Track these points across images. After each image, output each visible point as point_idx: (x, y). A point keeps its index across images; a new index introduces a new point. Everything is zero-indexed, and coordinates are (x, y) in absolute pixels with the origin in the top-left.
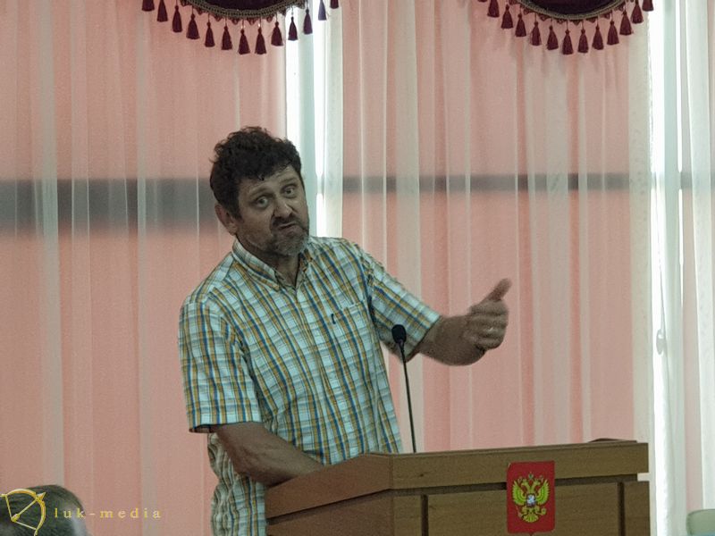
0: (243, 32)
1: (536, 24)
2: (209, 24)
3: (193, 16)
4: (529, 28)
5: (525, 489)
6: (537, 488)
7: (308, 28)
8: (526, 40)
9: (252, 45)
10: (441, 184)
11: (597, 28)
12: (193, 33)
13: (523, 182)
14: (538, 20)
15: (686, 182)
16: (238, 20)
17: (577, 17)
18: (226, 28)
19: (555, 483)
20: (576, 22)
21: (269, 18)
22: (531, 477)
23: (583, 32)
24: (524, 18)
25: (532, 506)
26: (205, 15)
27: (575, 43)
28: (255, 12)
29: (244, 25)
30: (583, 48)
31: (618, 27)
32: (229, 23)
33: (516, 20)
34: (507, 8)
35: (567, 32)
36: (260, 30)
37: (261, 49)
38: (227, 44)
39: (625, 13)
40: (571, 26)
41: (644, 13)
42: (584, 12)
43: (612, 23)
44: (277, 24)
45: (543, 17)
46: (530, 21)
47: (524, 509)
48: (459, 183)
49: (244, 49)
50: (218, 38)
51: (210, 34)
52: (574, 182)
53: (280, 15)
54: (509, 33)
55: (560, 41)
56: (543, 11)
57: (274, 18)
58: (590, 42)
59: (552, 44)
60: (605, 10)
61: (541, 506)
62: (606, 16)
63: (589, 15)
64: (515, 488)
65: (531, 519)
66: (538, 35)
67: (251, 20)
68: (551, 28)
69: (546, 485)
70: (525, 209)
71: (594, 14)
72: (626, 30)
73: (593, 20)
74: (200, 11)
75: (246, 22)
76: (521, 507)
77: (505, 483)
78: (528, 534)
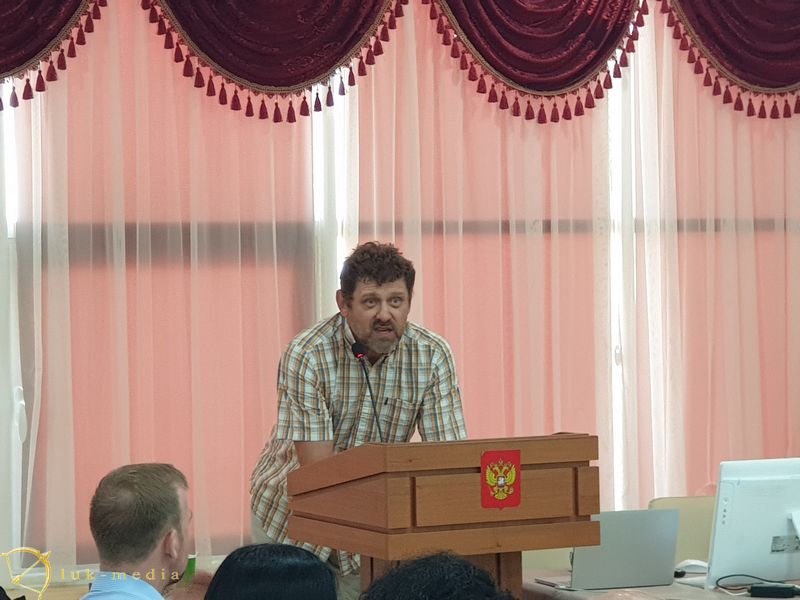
0: (276, 104)
1: (517, 99)
2: (249, 98)
3: (236, 92)
4: (511, 102)
5: (496, 473)
6: (506, 472)
7: (330, 102)
8: (508, 112)
9: (284, 114)
10: (439, 228)
11: (567, 102)
12: (236, 106)
13: (506, 226)
14: (518, 95)
15: (639, 227)
16: (273, 95)
17: (550, 93)
18: (263, 101)
19: (520, 468)
20: (549, 97)
21: (299, 93)
23: (555, 105)
24: (507, 94)
25: (502, 486)
26: (245, 90)
27: (548, 115)
28: (287, 88)
29: (278, 99)
30: (555, 119)
31: (583, 101)
32: (266, 97)
33: (500, 96)
34: (493, 86)
35: (542, 106)
36: (291, 103)
37: (291, 118)
38: (263, 114)
39: (589, 91)
40: (545, 101)
41: (604, 90)
42: (556, 90)
43: (579, 98)
44: (305, 98)
45: (523, 94)
46: (511, 97)
47: (496, 489)
48: (453, 227)
49: (277, 118)
50: (256, 110)
51: (249, 106)
52: (548, 227)
53: (307, 92)
54: (495, 106)
55: (536, 113)
56: (522, 89)
57: (303, 94)
58: (561, 114)
59: (529, 115)
60: (573, 88)
61: (509, 487)
62: (574, 93)
63: (559, 92)
64: (488, 471)
65: (501, 496)
66: (518, 108)
67: (283, 95)
68: (529, 102)
69: (513, 470)
70: (507, 249)
71: (563, 91)
72: (590, 104)
73: (563, 96)
74: (242, 88)
75: (279, 97)
76: (492, 487)
77: (479, 468)
78: (498, 509)
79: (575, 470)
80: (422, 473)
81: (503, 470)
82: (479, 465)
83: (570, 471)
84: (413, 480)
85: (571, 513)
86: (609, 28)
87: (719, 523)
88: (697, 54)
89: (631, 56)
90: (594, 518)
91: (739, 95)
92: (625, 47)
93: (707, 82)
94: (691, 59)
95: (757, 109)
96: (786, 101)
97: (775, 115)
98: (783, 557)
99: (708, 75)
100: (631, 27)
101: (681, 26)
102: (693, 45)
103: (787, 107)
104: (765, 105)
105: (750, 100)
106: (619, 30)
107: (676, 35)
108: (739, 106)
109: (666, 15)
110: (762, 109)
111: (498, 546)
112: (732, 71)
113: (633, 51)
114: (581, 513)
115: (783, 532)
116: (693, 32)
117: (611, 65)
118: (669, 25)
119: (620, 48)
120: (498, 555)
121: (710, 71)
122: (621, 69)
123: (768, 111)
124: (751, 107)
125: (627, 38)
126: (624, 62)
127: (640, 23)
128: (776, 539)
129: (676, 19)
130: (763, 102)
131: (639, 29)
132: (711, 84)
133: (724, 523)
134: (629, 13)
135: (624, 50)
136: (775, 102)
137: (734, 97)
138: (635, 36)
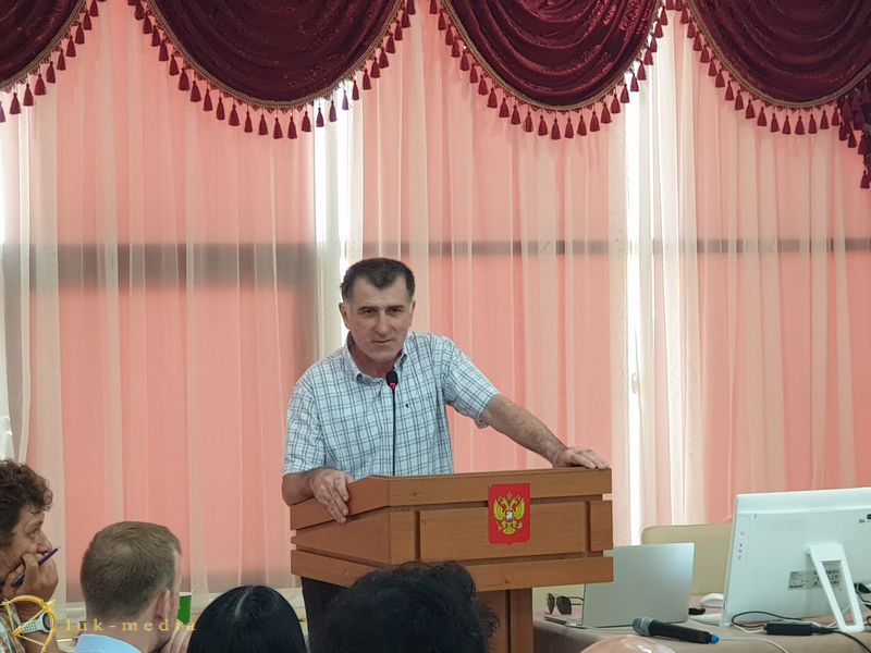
0: (277, 119)
1: (529, 114)
2: (248, 113)
3: (234, 106)
4: (523, 117)
5: (504, 507)
6: (514, 507)
7: (333, 117)
9: (285, 130)
10: (447, 249)
11: (581, 117)
12: (234, 121)
13: (518, 248)
14: (531, 110)
15: (657, 247)
16: (273, 110)
17: (564, 108)
18: (263, 116)
19: (530, 502)
20: (563, 112)
21: (300, 108)
22: (509, 496)
23: (569, 120)
24: (518, 109)
25: (510, 521)
26: (244, 105)
27: (562, 131)
28: (288, 103)
29: (278, 114)
30: (569, 134)
31: (599, 116)
32: (265, 112)
33: (511, 111)
34: (504, 100)
35: (556, 121)
36: (292, 118)
37: (292, 134)
38: (263, 130)
39: (605, 105)
40: (559, 115)
41: (621, 105)
42: (570, 104)
43: (594, 113)
44: (306, 113)
45: (535, 108)
46: (523, 112)
47: (504, 523)
48: (462, 248)
49: (278, 134)
50: (256, 125)
51: (248, 122)
52: (561, 248)
53: (309, 106)
54: (506, 121)
55: (550, 129)
56: (535, 103)
57: (304, 108)
58: (575, 130)
59: (542, 131)
60: (588, 102)
61: (518, 521)
62: (589, 107)
63: (574, 107)
64: (496, 505)
65: (509, 531)
66: (531, 123)
67: (284, 110)
68: (542, 117)
69: (522, 505)
70: (519, 271)
71: (578, 105)
72: (606, 119)
73: (577, 110)
74: (240, 102)
75: (280, 111)
76: (500, 522)
77: (487, 502)
78: (506, 545)
79: (588, 504)
80: (427, 507)
81: (511, 504)
82: (487, 499)
83: (582, 505)
84: (418, 514)
85: (583, 549)
86: (626, 39)
87: (735, 558)
88: (718, 67)
89: (649, 69)
90: (606, 553)
91: (762, 109)
92: (642, 59)
93: (729, 96)
94: (712, 72)
95: (781, 125)
96: (812, 116)
97: (800, 131)
98: (802, 593)
99: (730, 88)
100: (650, 38)
101: (702, 37)
102: (715, 57)
103: (812, 122)
104: (790, 120)
105: (774, 115)
106: (637, 41)
107: (697, 47)
108: (762, 122)
109: (686, 26)
110: (787, 124)
111: (507, 582)
112: (755, 85)
113: (652, 64)
114: (593, 549)
115: (801, 568)
116: (715, 44)
117: (628, 77)
118: (688, 36)
119: (638, 60)
120: (508, 592)
121: (732, 84)
122: (639, 82)
123: (793, 127)
124: (774, 122)
125: (645, 50)
126: (642, 75)
127: (659, 34)
128: (793, 575)
129: (697, 30)
130: (787, 117)
131: (658, 40)
132: (733, 98)
133: (740, 557)
134: (647, 24)
135: (642, 63)
136: (800, 117)
137: (757, 112)
138: (653, 48)
